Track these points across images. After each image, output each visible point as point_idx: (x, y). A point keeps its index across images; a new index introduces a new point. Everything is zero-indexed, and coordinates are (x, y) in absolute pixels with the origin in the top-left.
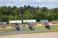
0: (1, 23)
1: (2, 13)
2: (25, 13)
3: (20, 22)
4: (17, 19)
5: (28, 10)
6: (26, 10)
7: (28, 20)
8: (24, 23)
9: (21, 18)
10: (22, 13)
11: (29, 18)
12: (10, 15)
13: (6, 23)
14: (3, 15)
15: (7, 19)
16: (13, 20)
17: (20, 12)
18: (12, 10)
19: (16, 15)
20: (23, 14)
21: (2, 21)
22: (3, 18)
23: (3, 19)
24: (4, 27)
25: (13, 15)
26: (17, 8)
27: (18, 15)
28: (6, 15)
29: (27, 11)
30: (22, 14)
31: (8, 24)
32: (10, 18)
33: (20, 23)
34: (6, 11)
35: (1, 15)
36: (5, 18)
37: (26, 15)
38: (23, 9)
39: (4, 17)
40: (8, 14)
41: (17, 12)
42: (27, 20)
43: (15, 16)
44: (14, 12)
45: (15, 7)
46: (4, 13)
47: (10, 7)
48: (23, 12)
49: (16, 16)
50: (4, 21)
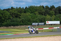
9: (58, 18)
16: (51, 21)
17: (58, 12)
18: (49, 9)
23: (40, 20)
24: (41, 28)
27: (56, 15)
31: (44, 25)
32: (47, 18)
33: (58, 24)
34: (44, 11)
35: (38, 15)
36: (42, 19)
39: (41, 17)
40: (45, 14)
43: (53, 16)
46: (41, 13)
47: (47, 7)
50: (41, 22)
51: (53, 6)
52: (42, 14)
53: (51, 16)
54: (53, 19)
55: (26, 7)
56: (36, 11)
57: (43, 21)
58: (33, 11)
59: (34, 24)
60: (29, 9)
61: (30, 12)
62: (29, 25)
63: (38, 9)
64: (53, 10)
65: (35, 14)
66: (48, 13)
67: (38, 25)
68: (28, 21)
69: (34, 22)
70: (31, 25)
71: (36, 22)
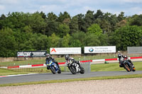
0: (32, 54)
1: (33, 28)
2: (89, 29)
3: (77, 51)
4: (70, 45)
5: (97, 22)
6: (92, 23)
8: (87, 54)
9: (78, 41)
10: (82, 29)
11: (99, 41)
12: (54, 34)
13: (43, 53)
14: (36, 34)
15: (46, 44)
16: (61, 47)
17: (77, 27)
18: (57, 21)
19: (68, 35)
20: (85, 32)
21: (32, 50)
22: (36, 42)
23: (35, 45)
24: (38, 63)
25: (61, 33)
26: (69, 16)
27: (73, 34)
28: (43, 33)
29: (94, 25)
30: (82, 33)
32: (53, 41)
33: (76, 55)
34: (44, 24)
35: (32, 34)
36: (41, 42)
37: (92, 35)
38: (85, 20)
39: (39, 38)
40: (47, 32)
41: (68, 27)
42: (94, 48)
43: (65, 37)
44: (61, 26)
45: (65, 16)
46: (38, 30)
47: (52, 15)
48: (84, 27)
49: (68, 37)
50: (39, 49)
51: (65, 13)
52: (41, 32)
53: (62, 37)
54: (66, 44)
55: (3, 15)
56: (26, 24)
57: (44, 47)
58: (19, 25)
59: (21, 54)
61: (12, 26)
62: (9, 56)
63: (30, 19)
64: (67, 23)
65: (25, 31)
66: (54, 29)
67: (31, 56)
68: (8, 48)
69: (21, 50)
70: (16, 56)
71: (26, 49)
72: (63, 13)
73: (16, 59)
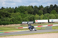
0: (28, 23)
1: (28, 12)
2: (51, 12)
3: (46, 21)
4: (43, 19)
5: (54, 9)
7: (54, 19)
8: (50, 22)
10: (48, 12)
11: (55, 17)
12: (37, 15)
13: (32, 22)
14: (29, 15)
15: (33, 18)
16: (40, 19)
17: (46, 11)
18: (38, 9)
21: (28, 21)
22: (29, 18)
25: (39, 14)
26: (43, 7)
27: (44, 14)
31: (34, 23)
32: (36, 17)
33: (46, 23)
36: (32, 18)
38: (49, 8)
39: (31, 16)
40: (34, 13)
43: (41, 15)
44: (40, 11)
45: (41, 7)
47: (36, 7)
51: (41, 6)
52: (31, 14)
53: (40, 15)
54: (42, 18)
55: (16, 7)
57: (32, 20)
59: (23, 23)
60: (19, 9)
61: (20, 11)
62: (19, 23)
64: (42, 10)
65: (25, 13)
66: (37, 12)
68: (18, 20)
69: (24, 21)
72: (40, 6)
73: (21, 24)
